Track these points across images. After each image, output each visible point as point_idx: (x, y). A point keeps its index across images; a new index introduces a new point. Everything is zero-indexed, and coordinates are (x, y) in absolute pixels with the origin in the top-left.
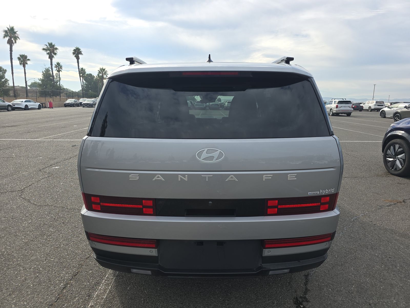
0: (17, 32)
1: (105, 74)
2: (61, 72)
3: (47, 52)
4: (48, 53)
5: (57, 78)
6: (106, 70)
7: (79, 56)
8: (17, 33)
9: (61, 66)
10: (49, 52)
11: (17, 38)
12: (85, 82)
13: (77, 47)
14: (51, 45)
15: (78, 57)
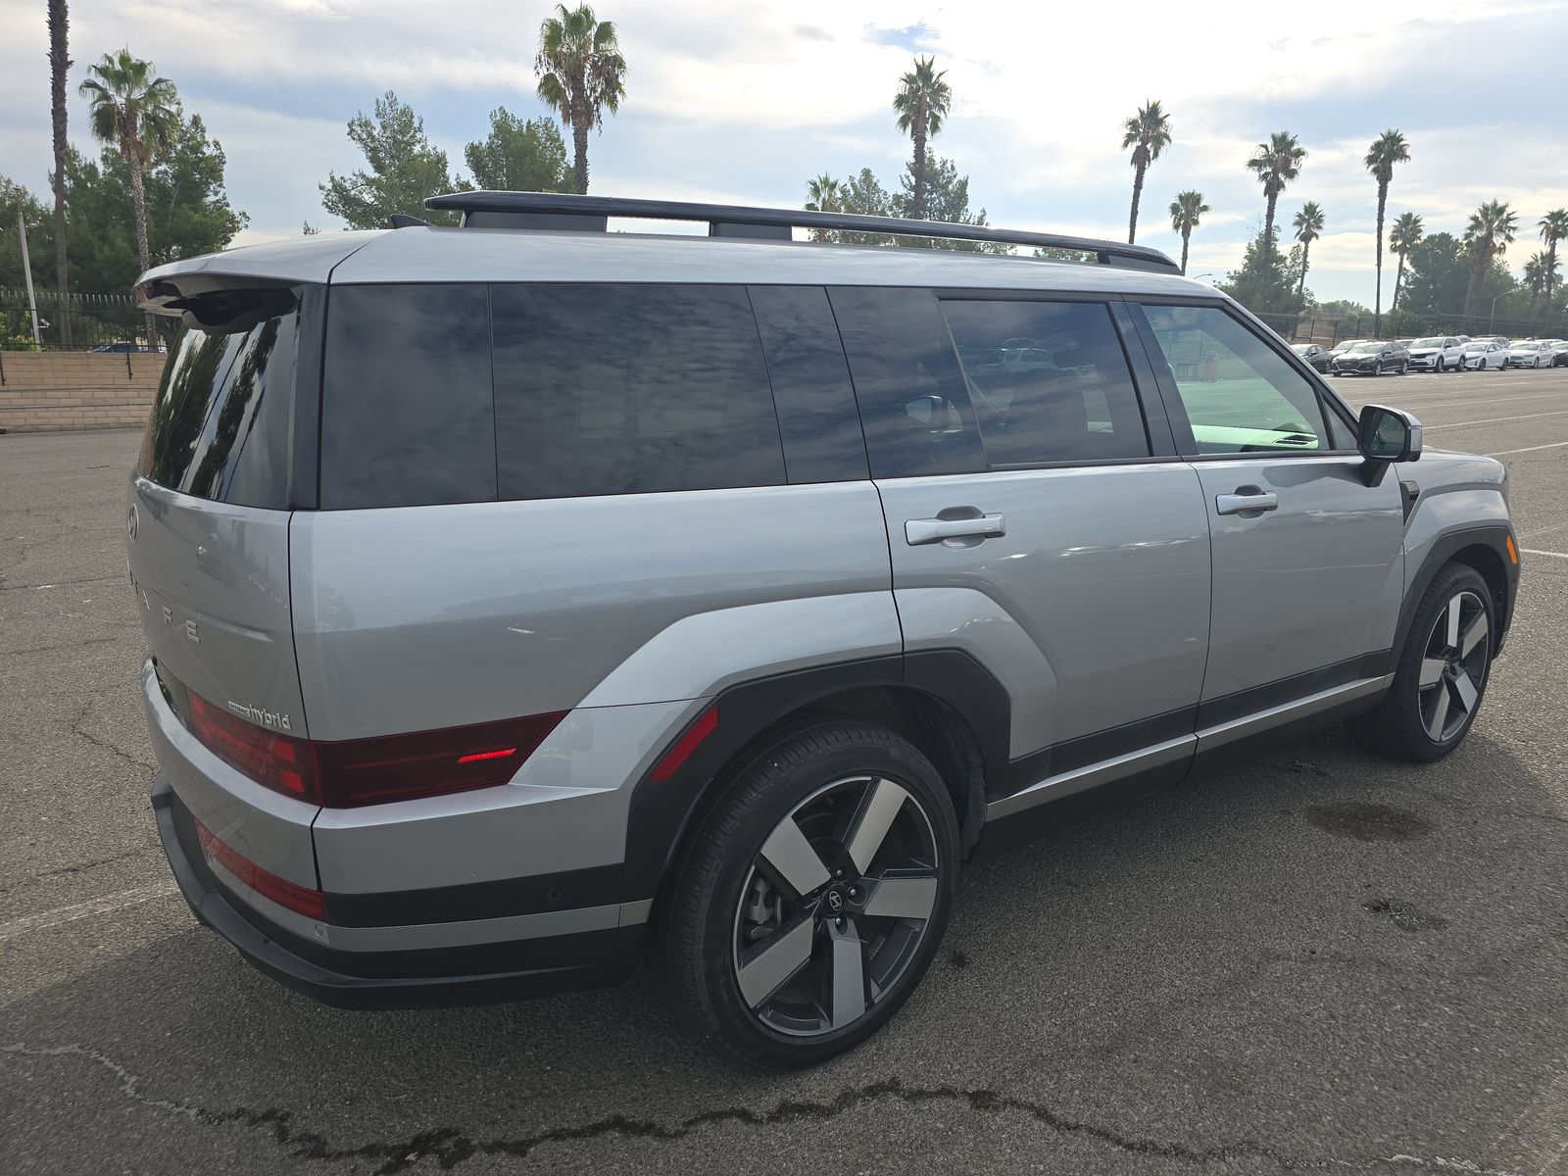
0: (1166, 119)
1: (1500, 229)
2: (1314, 239)
3: (1262, 173)
4: (1264, 177)
5: (1293, 266)
6: (1508, 210)
7: (1391, 168)
8: (1167, 124)
9: (1321, 216)
10: (1269, 170)
11: (1164, 140)
12: (1413, 270)
13: (1389, 133)
14: (1283, 143)
15: (1384, 172)
